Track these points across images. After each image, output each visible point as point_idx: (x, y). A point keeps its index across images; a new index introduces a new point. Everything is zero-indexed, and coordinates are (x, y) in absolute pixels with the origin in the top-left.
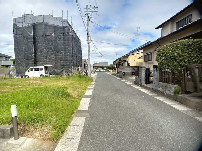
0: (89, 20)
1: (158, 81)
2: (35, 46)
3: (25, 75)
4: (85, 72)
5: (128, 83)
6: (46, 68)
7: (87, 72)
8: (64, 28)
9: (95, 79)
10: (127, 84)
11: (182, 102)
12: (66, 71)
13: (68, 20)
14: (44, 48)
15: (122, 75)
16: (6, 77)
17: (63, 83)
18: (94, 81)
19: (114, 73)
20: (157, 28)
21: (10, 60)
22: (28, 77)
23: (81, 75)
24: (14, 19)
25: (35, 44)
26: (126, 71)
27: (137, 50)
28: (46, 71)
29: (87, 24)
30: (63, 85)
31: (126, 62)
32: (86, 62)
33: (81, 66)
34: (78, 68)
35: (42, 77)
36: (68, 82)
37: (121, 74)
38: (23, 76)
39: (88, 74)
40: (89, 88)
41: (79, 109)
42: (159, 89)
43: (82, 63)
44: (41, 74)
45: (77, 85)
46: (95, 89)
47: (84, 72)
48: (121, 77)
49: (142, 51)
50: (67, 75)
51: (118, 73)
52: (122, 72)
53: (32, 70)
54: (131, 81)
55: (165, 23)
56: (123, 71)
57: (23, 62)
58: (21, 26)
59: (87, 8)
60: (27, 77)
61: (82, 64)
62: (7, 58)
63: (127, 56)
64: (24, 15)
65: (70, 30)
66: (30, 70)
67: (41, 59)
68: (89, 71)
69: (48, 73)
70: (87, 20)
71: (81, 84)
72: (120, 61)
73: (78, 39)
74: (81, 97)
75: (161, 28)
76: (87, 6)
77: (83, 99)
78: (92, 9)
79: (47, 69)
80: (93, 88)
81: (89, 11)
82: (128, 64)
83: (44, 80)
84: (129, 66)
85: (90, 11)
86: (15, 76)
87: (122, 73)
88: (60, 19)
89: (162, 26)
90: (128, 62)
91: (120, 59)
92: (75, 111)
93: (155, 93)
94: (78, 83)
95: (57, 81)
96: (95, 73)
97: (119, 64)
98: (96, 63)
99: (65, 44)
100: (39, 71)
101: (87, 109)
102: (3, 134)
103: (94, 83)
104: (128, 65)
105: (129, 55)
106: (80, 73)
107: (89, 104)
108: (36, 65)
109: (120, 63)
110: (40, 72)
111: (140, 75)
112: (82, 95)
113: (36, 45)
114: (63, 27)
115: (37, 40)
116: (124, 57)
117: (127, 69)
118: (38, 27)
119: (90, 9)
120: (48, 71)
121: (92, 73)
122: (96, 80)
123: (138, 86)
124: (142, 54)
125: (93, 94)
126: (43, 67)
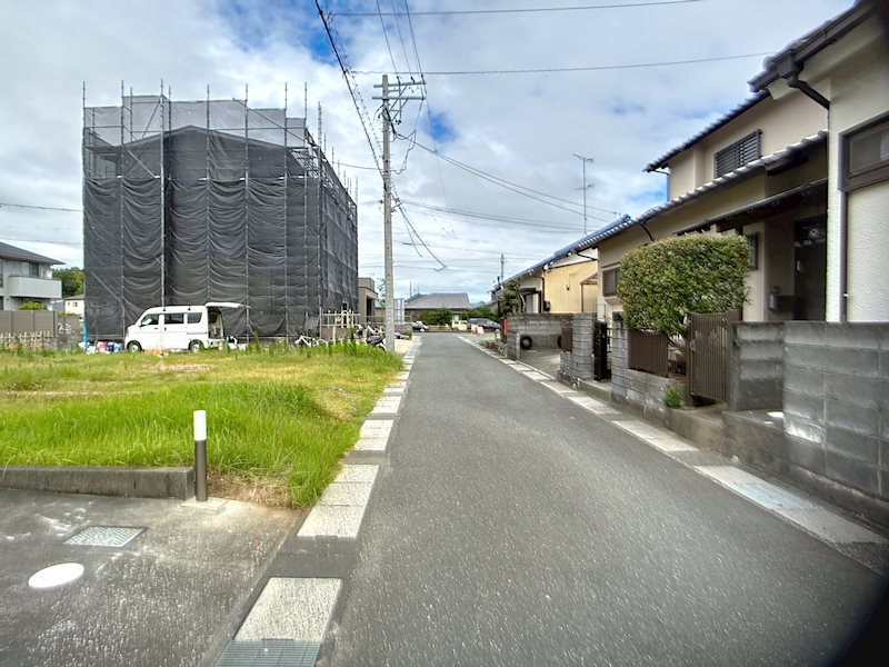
0: (391, 130)
1: (626, 365)
2: (169, 223)
3: (127, 340)
4: (369, 335)
5: (535, 376)
6: (214, 314)
7: (380, 331)
8: (289, 155)
9: (411, 362)
10: (530, 380)
11: (682, 431)
12: (294, 327)
13: (307, 122)
14: (206, 233)
15: (518, 347)
16: (43, 347)
17: (289, 372)
18: (409, 368)
19: (491, 337)
20: (653, 168)
21: (49, 275)
22: (140, 349)
23: (357, 343)
24: (90, 113)
25: (170, 217)
26: (536, 333)
27: (578, 251)
28: (214, 327)
29: (382, 145)
30: (293, 379)
31: (536, 297)
32: (377, 290)
33: (355, 309)
34: (343, 314)
35: (195, 351)
36: (309, 371)
37: (515, 344)
38: (117, 345)
39: (384, 341)
40: (387, 390)
41: (357, 447)
42: (631, 395)
43: (357, 295)
44: (194, 337)
45: (342, 382)
46: (408, 396)
47: (365, 331)
48: (513, 357)
49: (594, 253)
50: (297, 342)
51: (504, 339)
52: (518, 334)
53: (155, 322)
54: (548, 369)
55: (676, 153)
56: (522, 330)
57: (115, 285)
58: (116, 143)
59: (385, 84)
60: (136, 347)
61: (357, 302)
62: (37, 265)
63: (538, 272)
64: (132, 97)
65: (316, 161)
66: (149, 321)
67: (193, 275)
68: (390, 330)
69: (222, 335)
70: (385, 132)
71: (356, 377)
72: (512, 293)
73: (343, 197)
74: (361, 418)
75: (667, 170)
76: (385, 77)
77: (368, 423)
78: (402, 87)
79: (219, 316)
80: (401, 390)
81: (390, 95)
82: (545, 302)
83: (209, 363)
84: (548, 310)
85: (396, 94)
86: (82, 345)
87: (518, 339)
88: (276, 116)
89: (671, 161)
90: (541, 295)
91: (512, 285)
92: (346, 453)
93: (618, 409)
94: (347, 373)
95: (263, 367)
96: (414, 337)
97: (508, 304)
98: (419, 296)
99: (291, 218)
100: (186, 326)
101: (383, 449)
102: (168, 489)
103: (405, 376)
104: (544, 306)
105: (546, 267)
106: (352, 338)
107: (390, 438)
108: (171, 300)
109: (513, 301)
110: (189, 331)
111: (575, 345)
112: (362, 413)
113: (175, 220)
114: (288, 151)
115: (179, 200)
116: (526, 276)
117: (541, 325)
118: (184, 148)
119: (397, 88)
120: (219, 325)
121: (399, 338)
122: (414, 364)
123: (567, 386)
124: (594, 268)
125: (402, 411)
126: (202, 310)
